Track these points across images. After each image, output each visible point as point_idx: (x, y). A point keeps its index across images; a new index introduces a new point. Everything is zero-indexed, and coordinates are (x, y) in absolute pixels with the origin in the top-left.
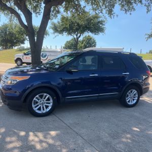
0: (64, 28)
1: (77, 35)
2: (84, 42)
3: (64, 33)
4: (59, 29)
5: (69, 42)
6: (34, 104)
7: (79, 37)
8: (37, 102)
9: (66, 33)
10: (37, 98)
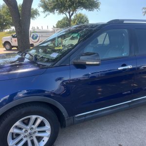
0: (55, 5)
1: (69, 13)
2: (76, 21)
3: (55, 12)
4: (50, 8)
5: (61, 21)
6: (13, 139)
7: (72, 14)
8: (18, 135)
9: (58, 12)
10: (16, 127)
